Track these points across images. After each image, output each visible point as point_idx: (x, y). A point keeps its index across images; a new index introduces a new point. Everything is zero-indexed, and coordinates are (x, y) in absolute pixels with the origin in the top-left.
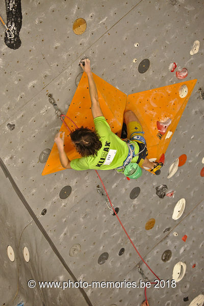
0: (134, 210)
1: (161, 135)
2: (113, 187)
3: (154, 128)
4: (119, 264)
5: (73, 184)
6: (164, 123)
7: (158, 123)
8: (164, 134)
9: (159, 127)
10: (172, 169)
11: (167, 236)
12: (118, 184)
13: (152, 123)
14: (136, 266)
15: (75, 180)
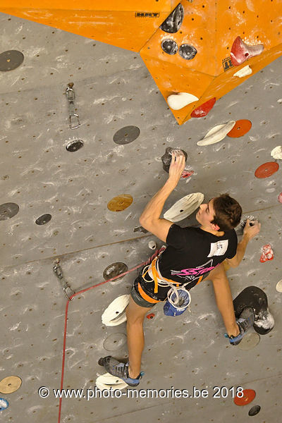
0: (108, 164)
1: (230, 64)
2: (97, 102)
3: (226, 45)
4: (27, 237)
5: (30, 53)
6: (248, 48)
7: (238, 40)
8: (238, 65)
9: (235, 48)
10: (215, 133)
11: (136, 240)
12: (108, 102)
13: (229, 34)
14: (54, 258)
15: (38, 51)
